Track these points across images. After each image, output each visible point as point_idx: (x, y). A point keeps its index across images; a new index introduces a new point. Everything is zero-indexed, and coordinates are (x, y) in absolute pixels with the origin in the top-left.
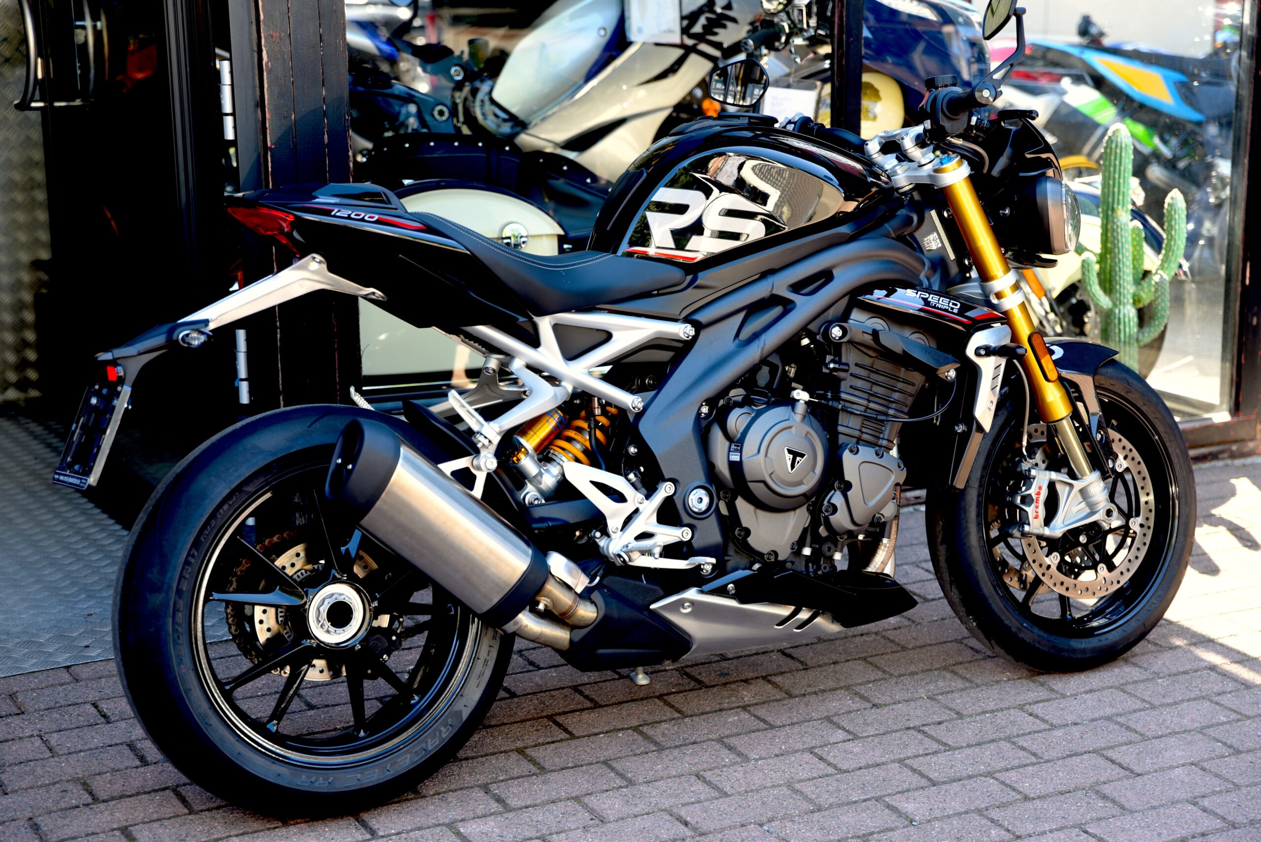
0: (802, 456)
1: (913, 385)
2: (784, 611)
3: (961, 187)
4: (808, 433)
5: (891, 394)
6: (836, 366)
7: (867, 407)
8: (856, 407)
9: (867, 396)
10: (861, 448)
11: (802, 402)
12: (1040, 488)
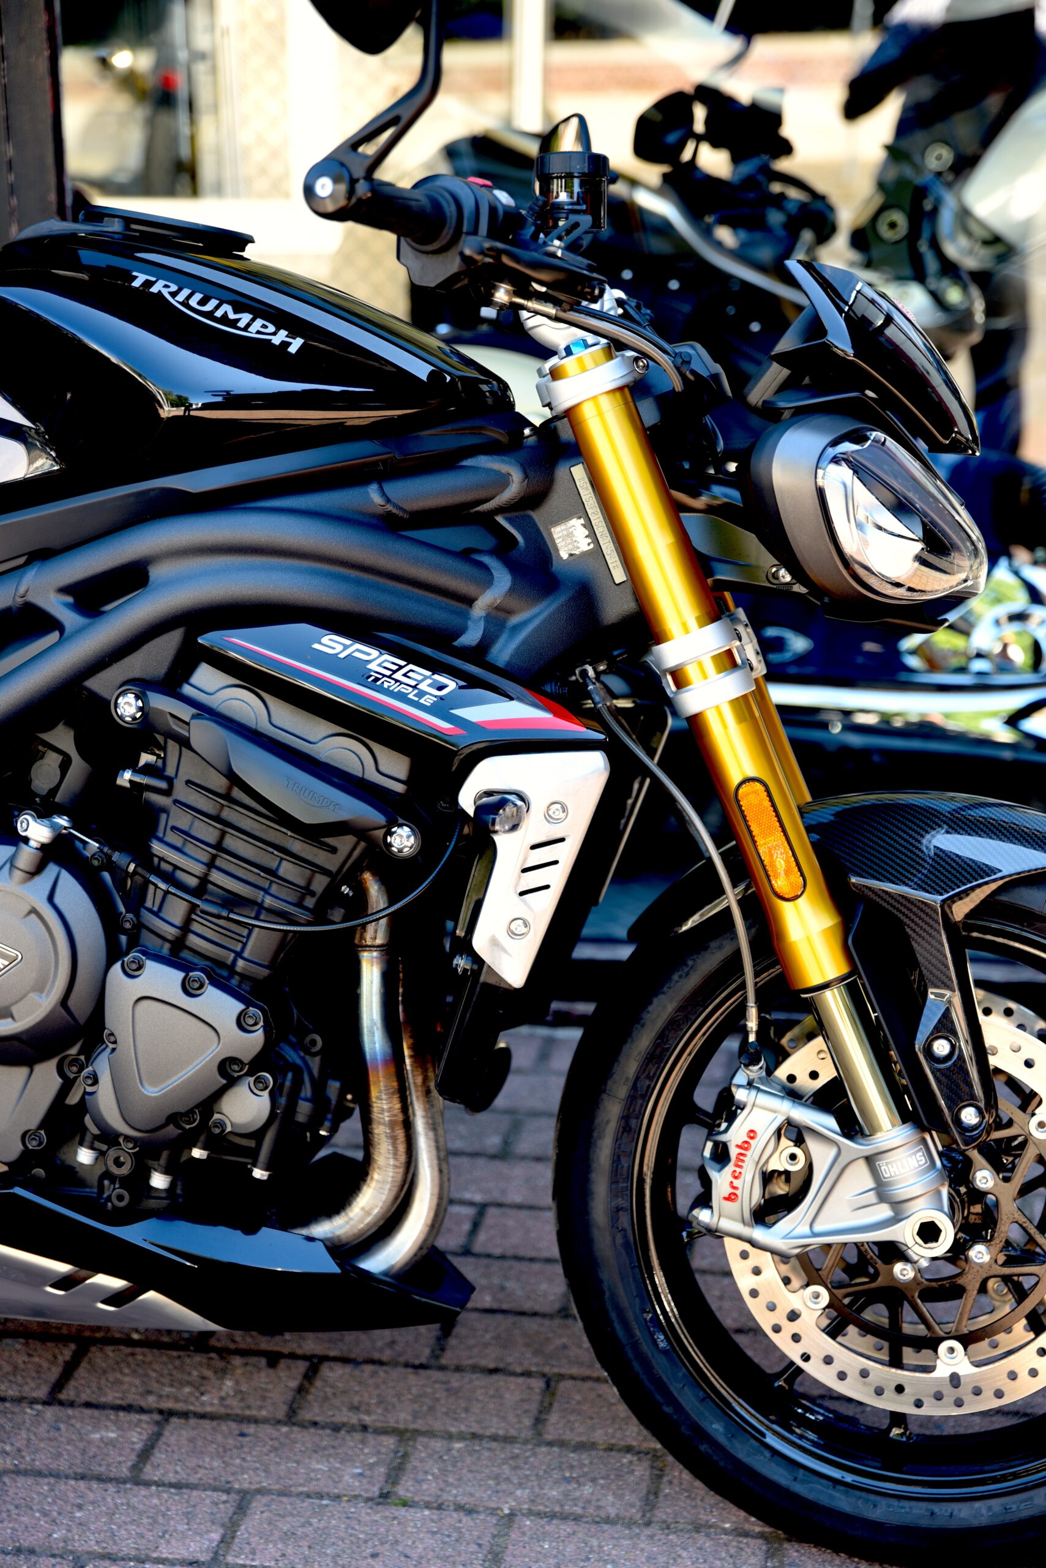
1: (334, 851)
3: (600, 414)
4: (33, 911)
5: (269, 860)
6: (138, 779)
7: (204, 880)
8: (180, 875)
9: (205, 858)
10: (151, 966)
11: (32, 843)
12: (752, 1134)
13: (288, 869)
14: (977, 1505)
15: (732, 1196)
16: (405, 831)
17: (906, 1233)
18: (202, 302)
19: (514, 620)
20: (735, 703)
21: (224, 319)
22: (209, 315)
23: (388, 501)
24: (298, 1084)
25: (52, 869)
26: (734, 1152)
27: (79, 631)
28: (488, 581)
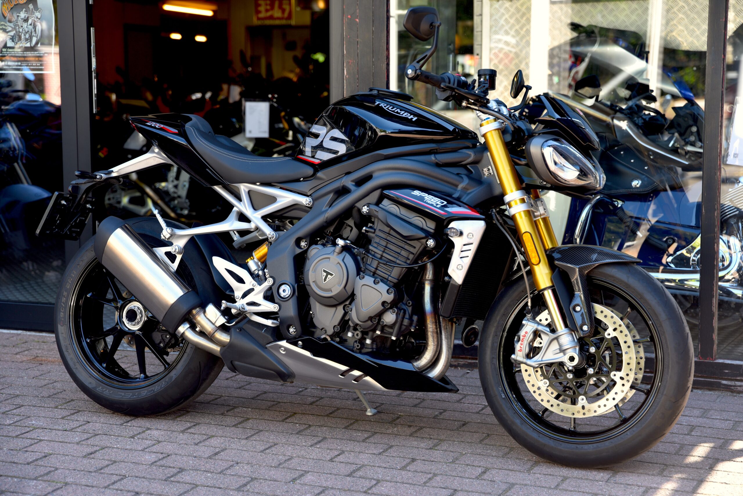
0: (332, 275)
1: (415, 248)
2: (344, 368)
3: (492, 136)
4: (339, 263)
5: (398, 250)
6: (368, 229)
7: (382, 256)
8: (376, 255)
9: (382, 250)
10: (366, 277)
11: (340, 246)
12: (526, 333)
13: (403, 253)
15: (520, 351)
16: (432, 240)
17: (565, 359)
18: (392, 108)
19: (469, 191)
20: (524, 211)
21: (397, 112)
22: (393, 111)
23: (436, 159)
24: (405, 313)
25: (344, 253)
26: (521, 338)
27: (355, 191)
28: (462, 181)
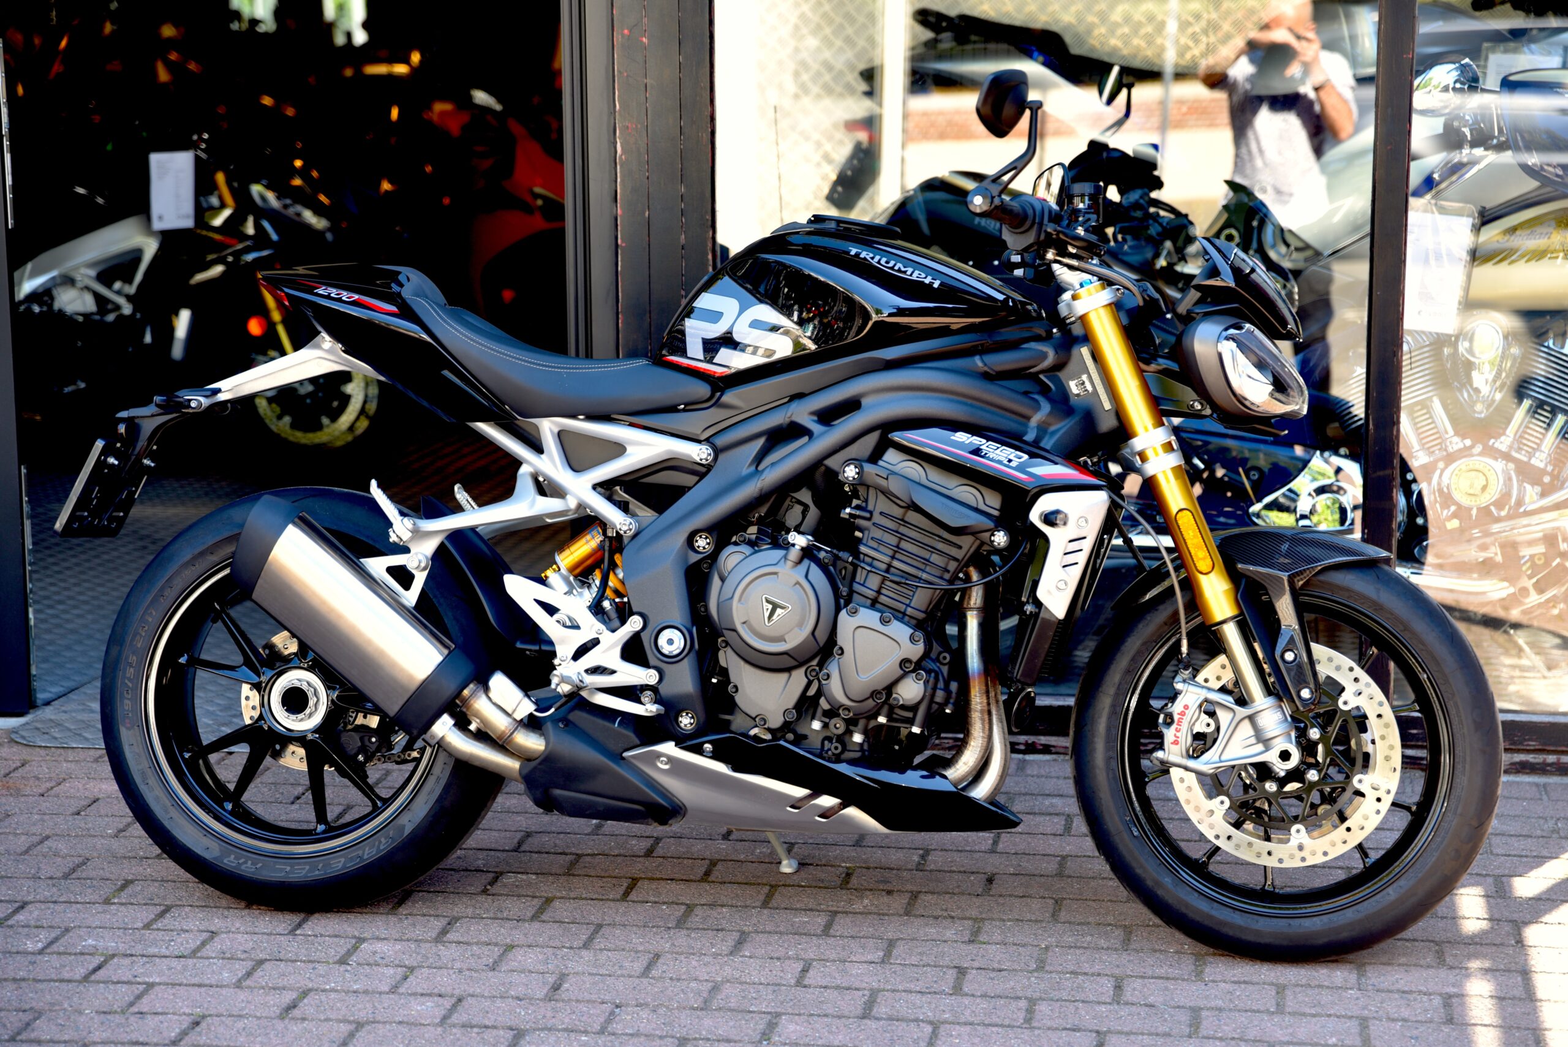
0: (782, 608)
1: (960, 547)
2: (799, 792)
3: (1099, 318)
4: (798, 583)
5: (925, 554)
6: (853, 512)
7: (890, 566)
8: (876, 563)
9: (890, 553)
10: (862, 610)
11: (797, 547)
12: (1186, 707)
13: (935, 558)
14: (1315, 919)
15: (1176, 743)
16: (1002, 533)
17: (1272, 757)
18: (887, 262)
19: (1052, 428)
20: (1174, 469)
21: (899, 271)
22: (892, 268)
23: (985, 365)
24: (937, 679)
25: (806, 562)
26: (1176, 717)
27: (822, 434)
28: (1037, 407)
